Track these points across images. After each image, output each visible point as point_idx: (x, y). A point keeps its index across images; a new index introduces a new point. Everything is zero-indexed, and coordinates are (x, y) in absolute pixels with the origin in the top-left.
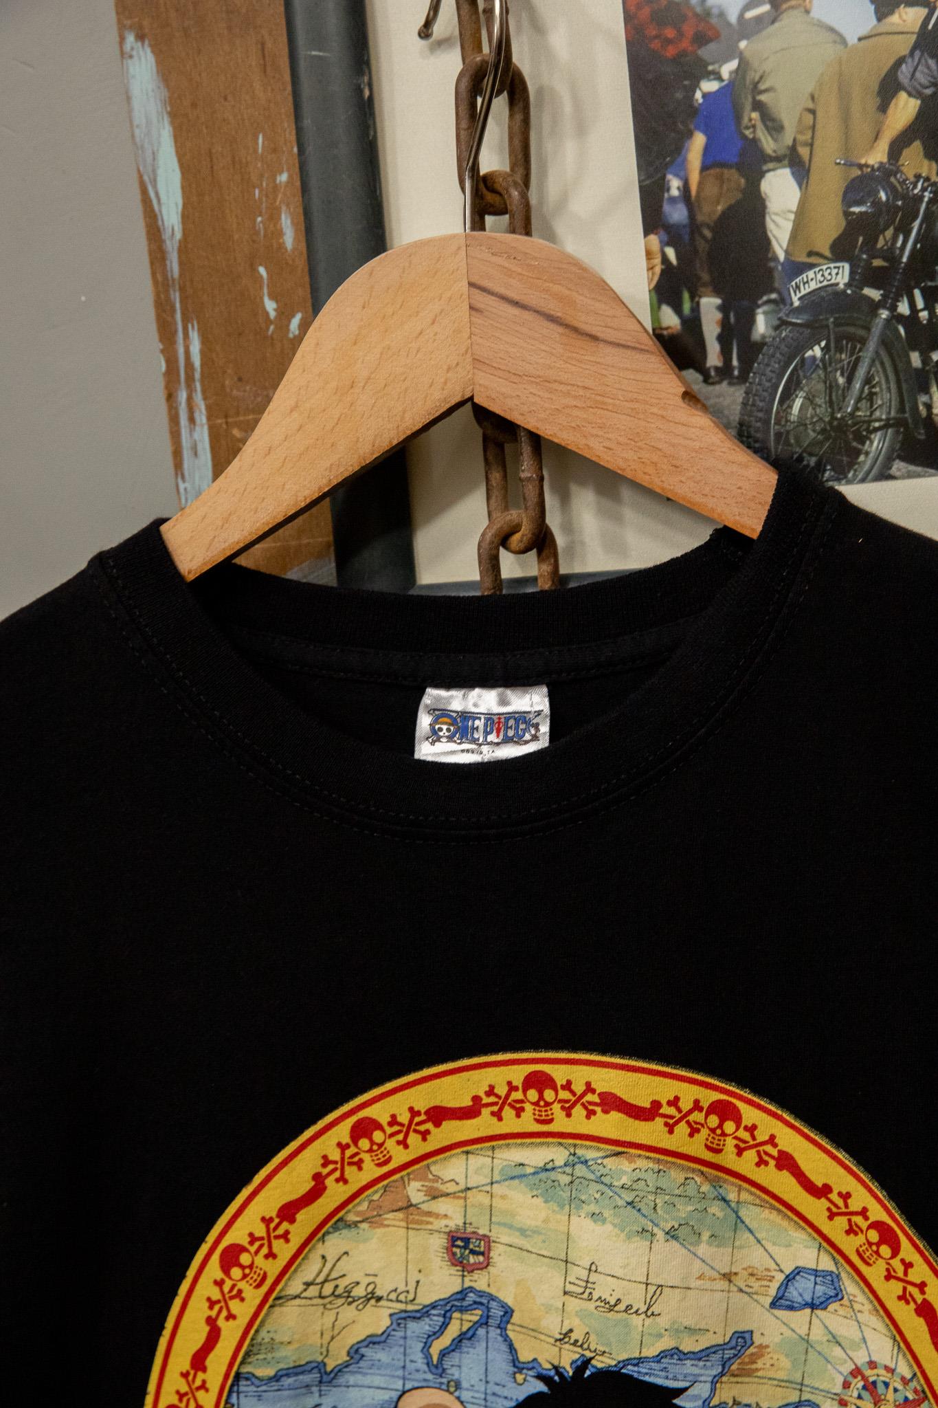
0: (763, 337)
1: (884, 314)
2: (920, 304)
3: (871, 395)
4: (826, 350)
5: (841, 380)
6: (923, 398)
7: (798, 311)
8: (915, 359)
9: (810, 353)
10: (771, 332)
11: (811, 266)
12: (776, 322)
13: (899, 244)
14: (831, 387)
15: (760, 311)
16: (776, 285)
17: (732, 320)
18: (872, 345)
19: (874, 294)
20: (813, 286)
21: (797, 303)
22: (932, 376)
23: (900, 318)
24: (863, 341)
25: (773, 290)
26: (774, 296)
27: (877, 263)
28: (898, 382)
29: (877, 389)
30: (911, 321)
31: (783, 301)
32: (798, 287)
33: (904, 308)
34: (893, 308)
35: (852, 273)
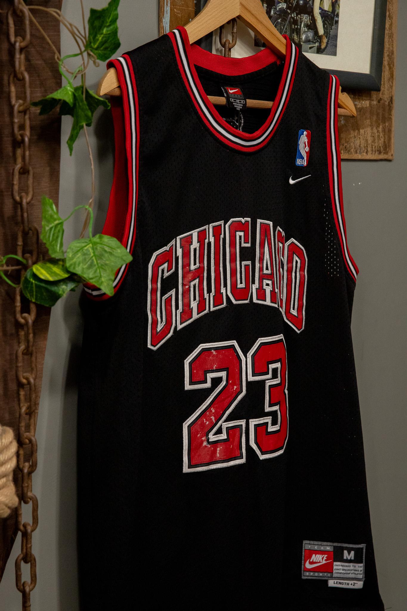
0: (272, 15)
1: (290, 16)
2: (295, 16)
3: (286, 32)
4: (281, 20)
5: (282, 28)
6: (293, 35)
7: (278, 11)
8: (293, 26)
9: (279, 21)
10: (273, 15)
11: (281, 3)
12: (274, 13)
13: (293, 2)
14: (281, 28)
15: (272, 9)
16: (275, 5)
17: (268, 10)
18: (288, 21)
19: (289, 11)
20: (281, 7)
21: (278, 10)
22: (295, 31)
23: (292, 17)
24: (286, 20)
25: (275, 6)
26: (275, 7)
27: (290, 5)
28: (290, 30)
29: (287, 31)
30: (293, 18)
31: (276, 8)
32: (278, 7)
33: (293, 16)
34: (291, 15)
35: (286, 6)
